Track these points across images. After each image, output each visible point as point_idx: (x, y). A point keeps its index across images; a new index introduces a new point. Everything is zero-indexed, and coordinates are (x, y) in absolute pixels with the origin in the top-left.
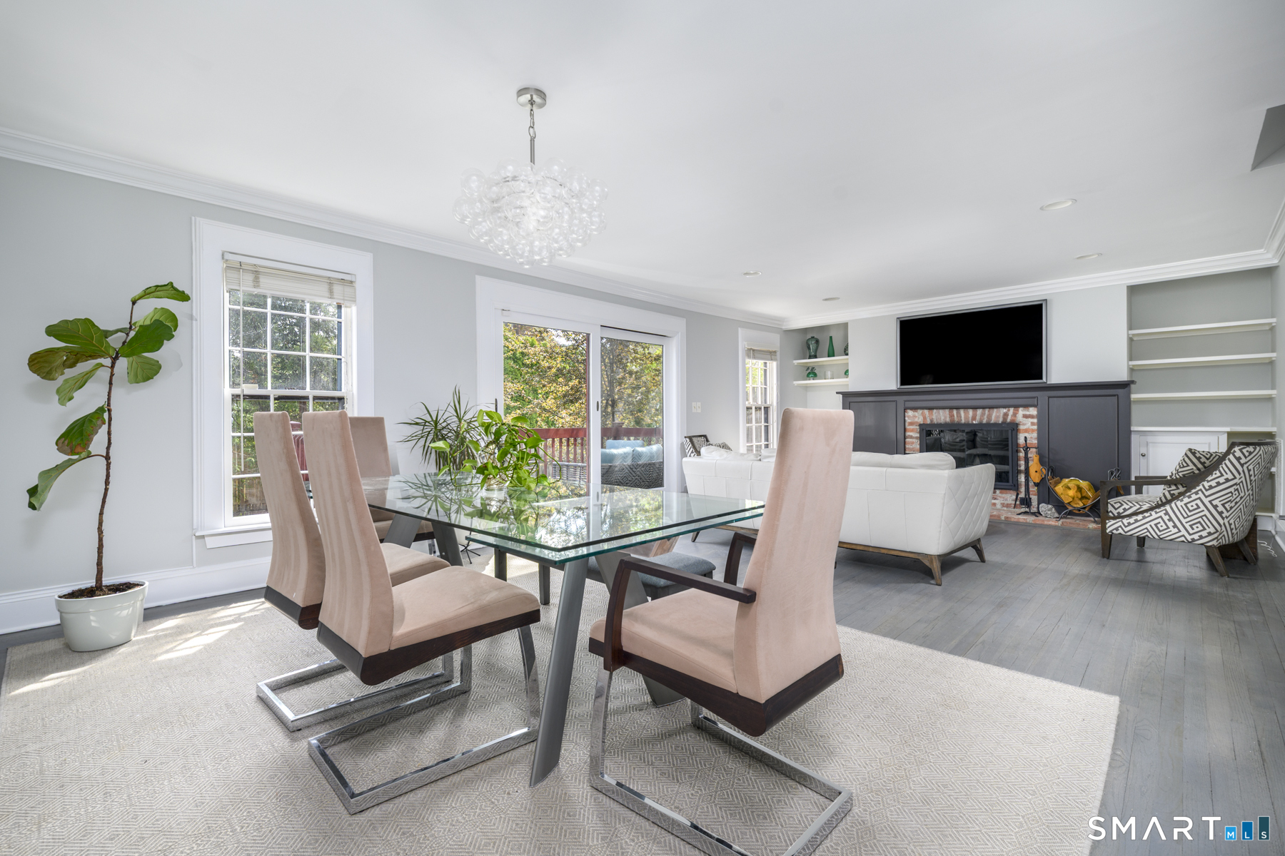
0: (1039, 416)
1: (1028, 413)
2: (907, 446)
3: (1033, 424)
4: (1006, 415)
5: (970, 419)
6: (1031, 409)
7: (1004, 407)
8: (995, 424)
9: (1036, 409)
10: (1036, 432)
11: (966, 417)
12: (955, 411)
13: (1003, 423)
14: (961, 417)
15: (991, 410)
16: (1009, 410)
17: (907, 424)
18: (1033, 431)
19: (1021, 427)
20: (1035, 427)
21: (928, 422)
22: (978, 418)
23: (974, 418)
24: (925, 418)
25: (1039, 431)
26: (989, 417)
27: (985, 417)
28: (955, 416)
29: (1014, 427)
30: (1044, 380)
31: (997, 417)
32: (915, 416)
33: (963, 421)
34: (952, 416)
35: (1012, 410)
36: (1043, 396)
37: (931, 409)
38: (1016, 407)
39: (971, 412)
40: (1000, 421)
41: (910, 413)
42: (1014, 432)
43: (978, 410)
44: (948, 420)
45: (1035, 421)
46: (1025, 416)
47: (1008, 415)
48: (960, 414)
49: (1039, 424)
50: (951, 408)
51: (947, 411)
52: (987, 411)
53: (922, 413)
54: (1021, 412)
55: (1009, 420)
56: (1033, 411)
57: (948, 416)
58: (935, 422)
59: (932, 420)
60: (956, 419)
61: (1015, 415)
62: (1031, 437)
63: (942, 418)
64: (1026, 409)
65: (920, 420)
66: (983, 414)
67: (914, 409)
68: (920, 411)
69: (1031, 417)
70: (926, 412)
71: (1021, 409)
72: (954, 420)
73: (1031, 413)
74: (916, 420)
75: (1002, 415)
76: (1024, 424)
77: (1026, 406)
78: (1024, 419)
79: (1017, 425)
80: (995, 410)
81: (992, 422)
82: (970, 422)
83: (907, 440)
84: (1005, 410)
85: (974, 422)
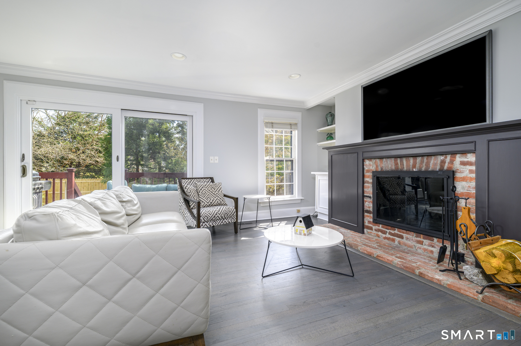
0: (477, 163)
1: (466, 160)
2: (365, 190)
3: (471, 171)
4: (443, 162)
5: (411, 167)
6: (469, 155)
7: (442, 154)
8: (433, 172)
9: (474, 155)
10: (474, 181)
11: (408, 165)
12: (399, 160)
13: (440, 170)
14: (403, 165)
15: (429, 158)
16: (446, 158)
17: (365, 171)
18: (471, 179)
19: (458, 175)
20: (474, 175)
21: (379, 170)
22: (418, 165)
23: (414, 166)
24: (377, 166)
25: (477, 179)
26: (428, 164)
27: (424, 164)
28: (399, 164)
29: (451, 175)
30: (488, 122)
31: (435, 164)
32: (370, 165)
33: (405, 169)
34: (396, 164)
35: (449, 157)
36: (481, 140)
37: (381, 158)
38: (454, 154)
39: (411, 160)
40: (438, 168)
41: (367, 162)
42: (450, 180)
43: (418, 158)
44: (393, 168)
45: (473, 168)
46: (463, 163)
47: (445, 162)
48: (403, 163)
49: (477, 172)
50: (396, 157)
51: (393, 159)
52: (425, 158)
53: (375, 162)
54: (459, 159)
55: (445, 168)
56: (471, 158)
57: (394, 164)
58: (384, 169)
59: (382, 168)
60: (400, 167)
61: (452, 162)
62: (469, 187)
63: (390, 166)
64: (464, 155)
65: (373, 168)
66: (422, 162)
67: (370, 159)
68: (374, 161)
69: (470, 164)
70: (378, 160)
71: (458, 156)
72: (398, 168)
73: (469, 160)
74: (371, 168)
75: (439, 162)
76: (461, 172)
77: (464, 153)
78: (462, 166)
79: (454, 173)
80: (433, 158)
81: (430, 169)
82: (411, 170)
83: (365, 184)
84: (442, 158)
85: (414, 170)
